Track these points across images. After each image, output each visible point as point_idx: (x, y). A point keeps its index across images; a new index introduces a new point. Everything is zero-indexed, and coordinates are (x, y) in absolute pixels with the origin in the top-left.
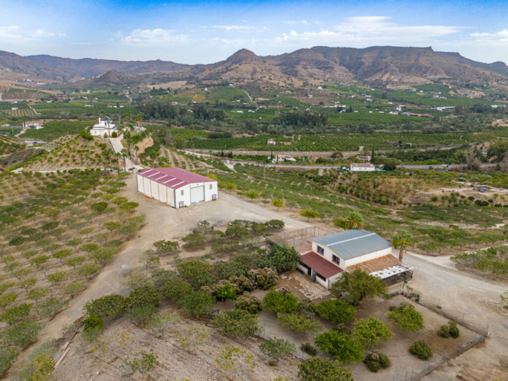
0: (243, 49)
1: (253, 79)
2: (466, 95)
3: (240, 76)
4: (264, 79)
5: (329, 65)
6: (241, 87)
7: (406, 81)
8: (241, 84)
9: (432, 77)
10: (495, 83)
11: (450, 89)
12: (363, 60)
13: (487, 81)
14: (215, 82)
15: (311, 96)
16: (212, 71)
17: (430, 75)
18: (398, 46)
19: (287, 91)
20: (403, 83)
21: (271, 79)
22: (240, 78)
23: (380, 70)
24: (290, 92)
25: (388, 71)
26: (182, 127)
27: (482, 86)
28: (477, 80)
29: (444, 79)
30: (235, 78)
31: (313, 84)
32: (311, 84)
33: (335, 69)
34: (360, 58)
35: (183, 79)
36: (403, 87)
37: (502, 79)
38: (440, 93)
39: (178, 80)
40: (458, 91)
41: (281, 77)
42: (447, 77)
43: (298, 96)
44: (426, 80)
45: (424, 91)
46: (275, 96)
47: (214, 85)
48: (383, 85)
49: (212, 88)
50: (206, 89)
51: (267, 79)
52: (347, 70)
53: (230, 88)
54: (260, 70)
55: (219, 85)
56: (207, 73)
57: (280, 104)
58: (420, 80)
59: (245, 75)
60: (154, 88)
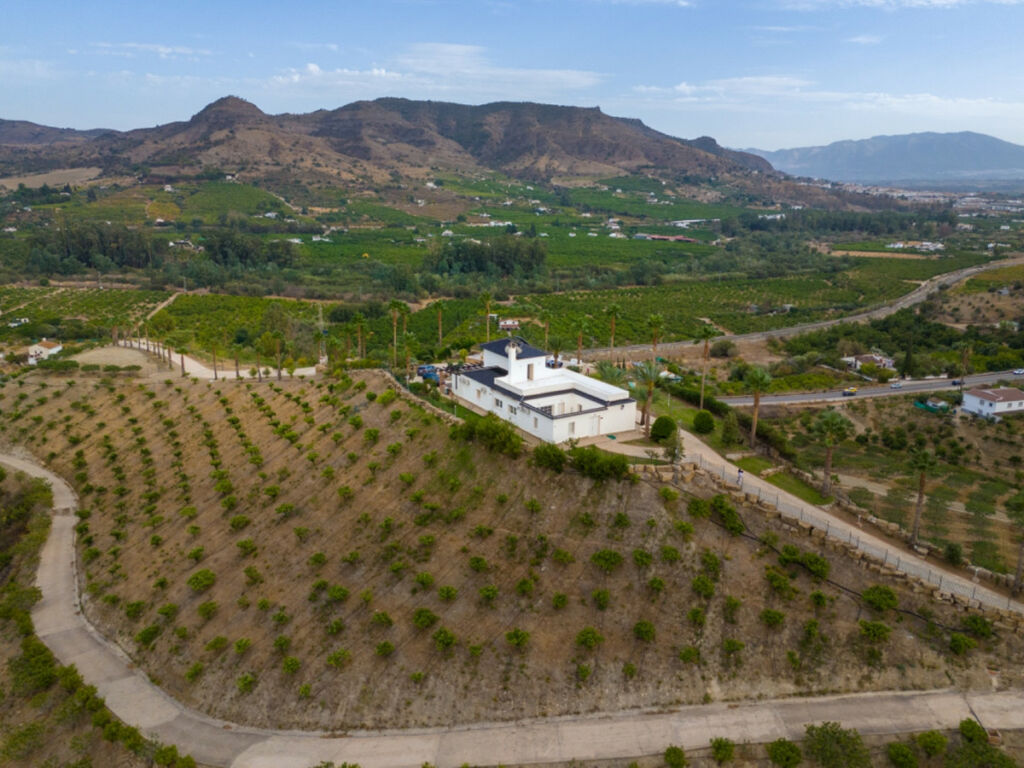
0: (230, 98)
1: (278, 164)
2: (694, 196)
3: (245, 158)
4: (302, 165)
5: (425, 137)
6: (256, 183)
7: (582, 170)
8: (253, 174)
9: (623, 163)
10: (727, 175)
11: (665, 187)
12: (486, 128)
13: (713, 170)
14: (187, 171)
15: (421, 203)
16: (162, 145)
17: (621, 160)
18: (547, 103)
19: (366, 192)
20: (578, 175)
21: (318, 165)
22: (247, 163)
23: (529, 149)
24: (373, 194)
25: (545, 152)
26: (203, 292)
27: (710, 181)
28: (698, 168)
29: (647, 167)
30: (233, 163)
31: (413, 176)
32: (408, 177)
33: (438, 146)
34: (481, 125)
35: (88, 164)
36: (582, 183)
37: (735, 168)
38: (652, 194)
39: (73, 166)
40: (679, 190)
41: (339, 160)
42: (651, 164)
43: (395, 202)
44: (616, 169)
45: (624, 190)
46: (344, 202)
47: (187, 178)
48: (543, 180)
49: (182, 184)
50: (168, 188)
51: (308, 163)
52: (461, 148)
53: (230, 185)
54: (288, 146)
55: (198, 178)
56: (149, 149)
57: (367, 221)
58: (608, 170)
59: (259, 156)
60: (21, 186)
